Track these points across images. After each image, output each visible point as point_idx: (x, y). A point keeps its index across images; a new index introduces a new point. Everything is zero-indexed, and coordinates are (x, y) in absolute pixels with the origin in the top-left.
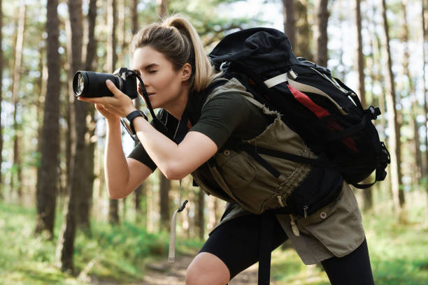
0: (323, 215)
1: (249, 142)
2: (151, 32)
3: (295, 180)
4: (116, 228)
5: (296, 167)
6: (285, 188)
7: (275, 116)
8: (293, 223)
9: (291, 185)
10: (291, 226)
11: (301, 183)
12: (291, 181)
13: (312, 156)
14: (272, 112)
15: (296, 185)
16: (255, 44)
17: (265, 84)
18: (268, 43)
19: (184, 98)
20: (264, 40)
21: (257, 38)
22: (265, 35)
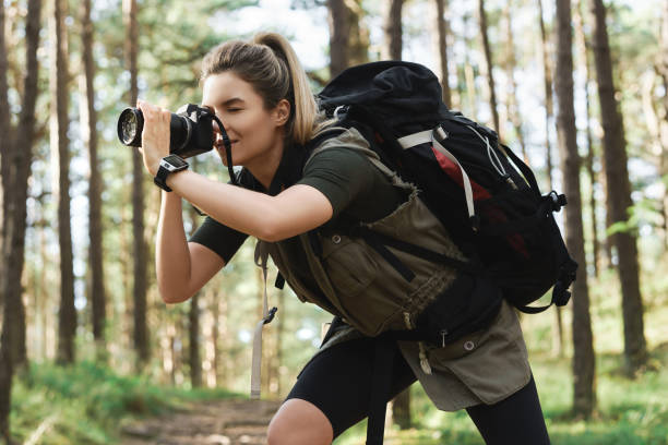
0: (469, 346)
1: (370, 226)
2: (234, 51)
3: (432, 291)
4: (69, 370)
5: (434, 270)
6: (417, 301)
7: (410, 191)
8: (422, 356)
9: (425, 297)
10: (419, 360)
11: (440, 296)
12: (427, 291)
13: (459, 257)
14: (407, 184)
15: (432, 298)
16: (389, 84)
17: (398, 143)
18: (407, 82)
19: (277, 153)
20: (403, 79)
21: (392, 75)
22: (404, 72)
